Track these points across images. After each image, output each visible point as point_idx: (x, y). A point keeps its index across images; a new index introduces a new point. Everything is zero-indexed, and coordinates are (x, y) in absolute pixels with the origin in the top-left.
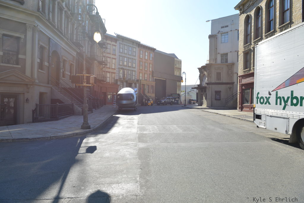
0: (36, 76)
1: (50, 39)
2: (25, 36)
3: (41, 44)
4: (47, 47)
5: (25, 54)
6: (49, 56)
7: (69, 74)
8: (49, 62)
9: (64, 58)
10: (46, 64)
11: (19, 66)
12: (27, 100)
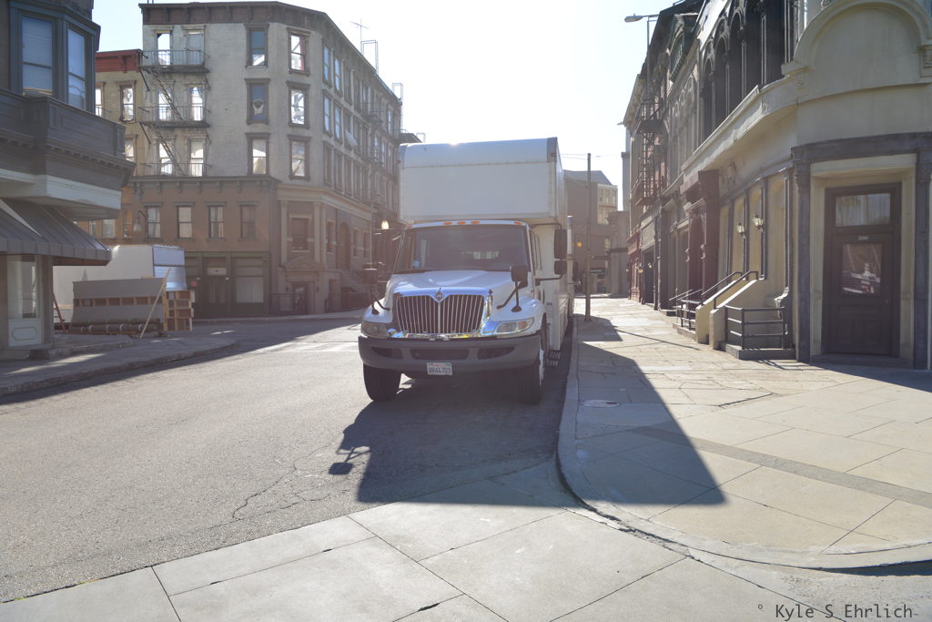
0: (325, 261)
1: (337, 210)
2: (313, 217)
3: (329, 220)
4: (334, 222)
5: (313, 237)
6: (337, 233)
7: (363, 249)
8: (336, 240)
9: (355, 228)
10: (334, 243)
11: (308, 251)
12: (318, 289)
